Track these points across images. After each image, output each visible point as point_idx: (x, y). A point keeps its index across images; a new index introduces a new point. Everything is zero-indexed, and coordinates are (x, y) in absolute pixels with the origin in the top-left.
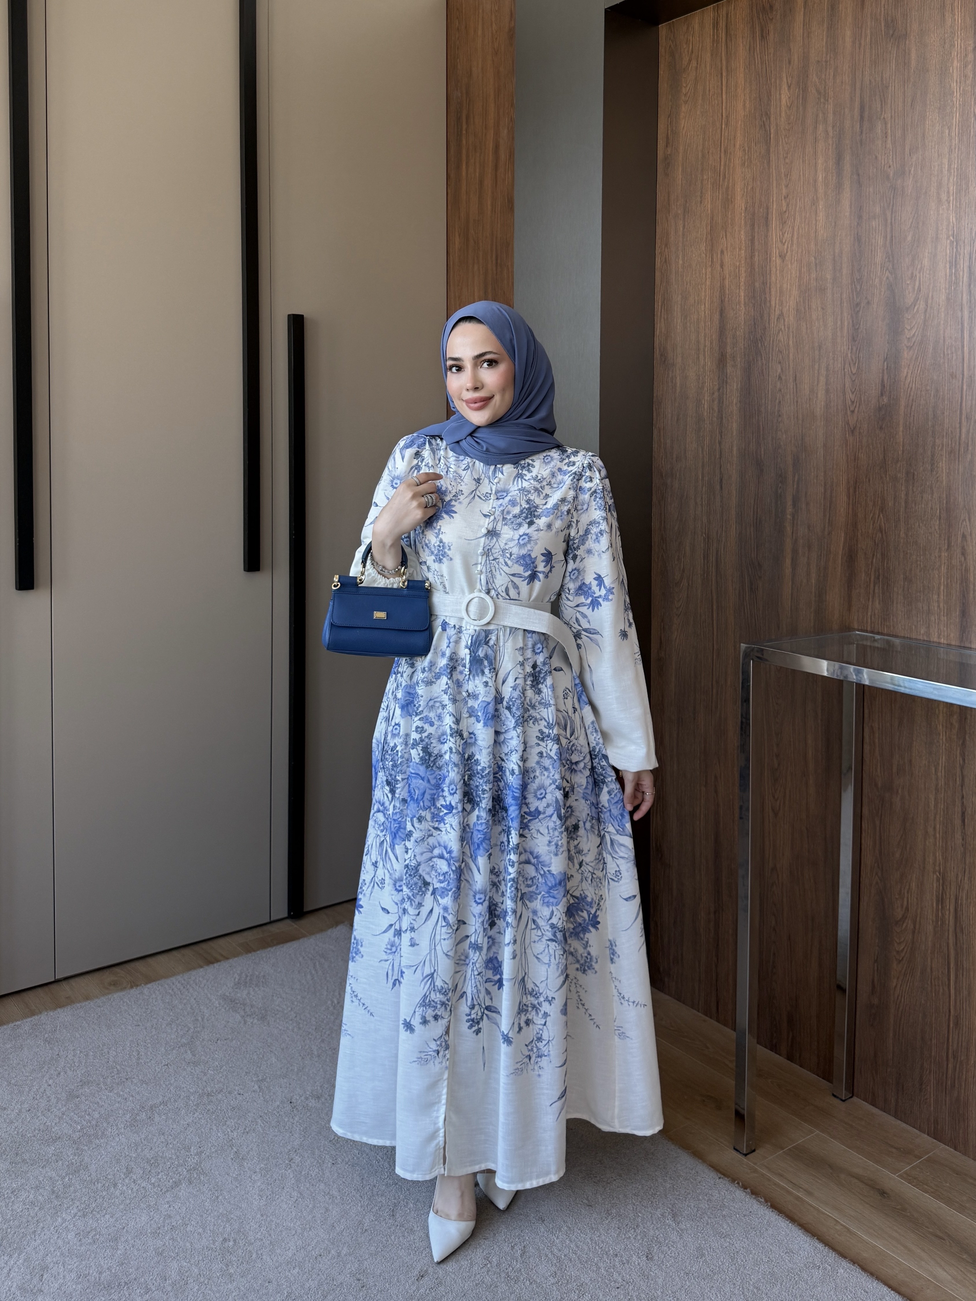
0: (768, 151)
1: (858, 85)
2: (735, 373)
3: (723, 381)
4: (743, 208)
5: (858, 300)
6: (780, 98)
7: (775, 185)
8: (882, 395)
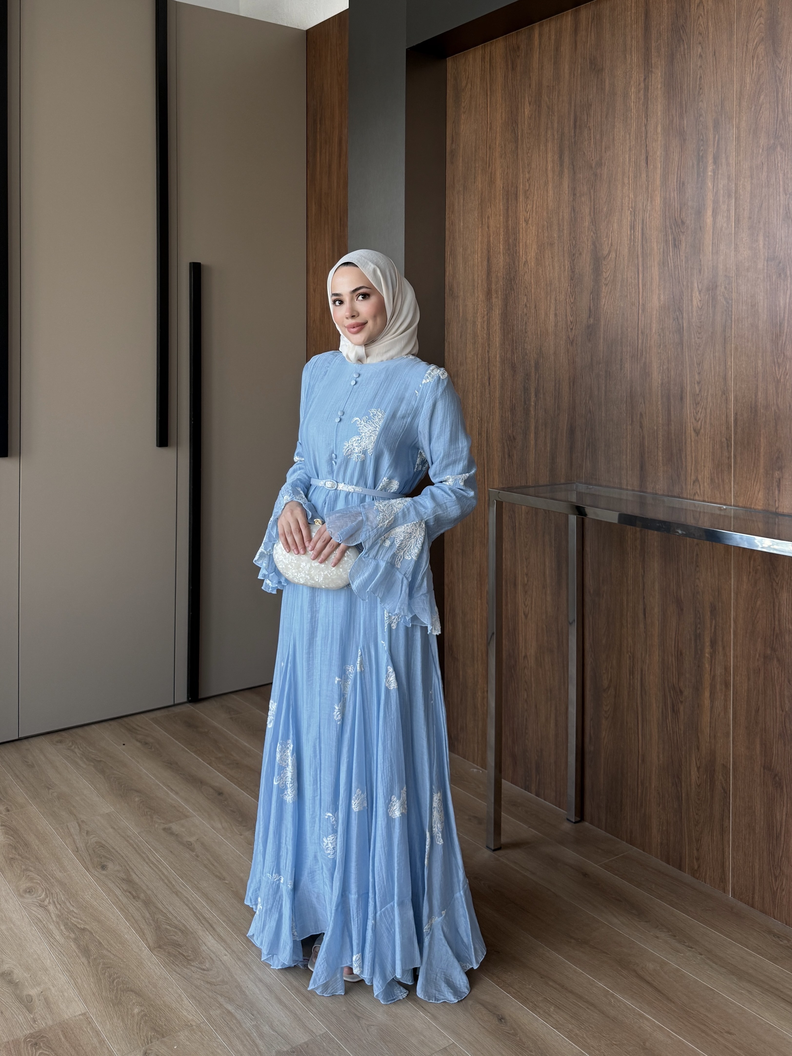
0: (517, 148)
1: (573, 103)
2: (497, 302)
3: (490, 309)
4: (501, 187)
5: (574, 252)
6: (524, 111)
7: (521, 171)
8: (590, 317)
